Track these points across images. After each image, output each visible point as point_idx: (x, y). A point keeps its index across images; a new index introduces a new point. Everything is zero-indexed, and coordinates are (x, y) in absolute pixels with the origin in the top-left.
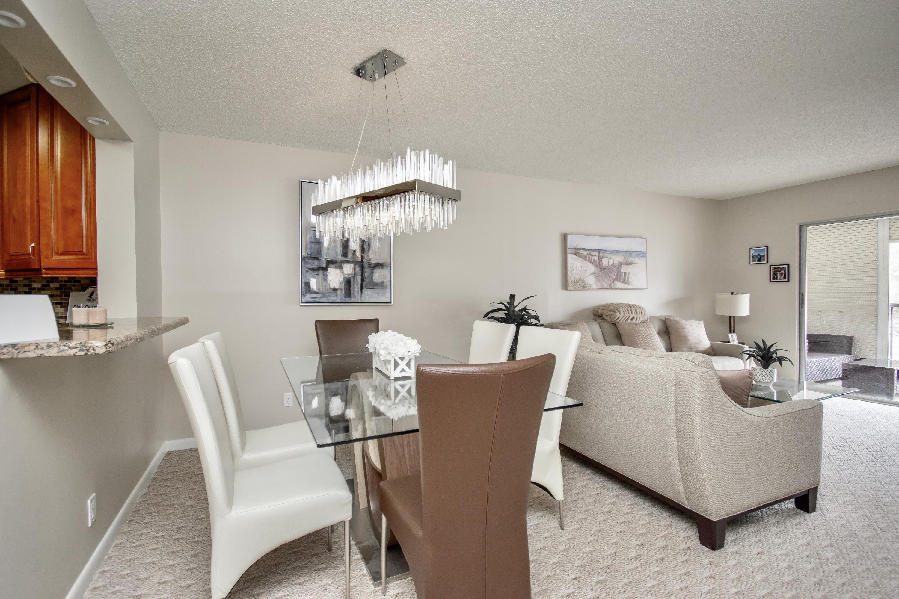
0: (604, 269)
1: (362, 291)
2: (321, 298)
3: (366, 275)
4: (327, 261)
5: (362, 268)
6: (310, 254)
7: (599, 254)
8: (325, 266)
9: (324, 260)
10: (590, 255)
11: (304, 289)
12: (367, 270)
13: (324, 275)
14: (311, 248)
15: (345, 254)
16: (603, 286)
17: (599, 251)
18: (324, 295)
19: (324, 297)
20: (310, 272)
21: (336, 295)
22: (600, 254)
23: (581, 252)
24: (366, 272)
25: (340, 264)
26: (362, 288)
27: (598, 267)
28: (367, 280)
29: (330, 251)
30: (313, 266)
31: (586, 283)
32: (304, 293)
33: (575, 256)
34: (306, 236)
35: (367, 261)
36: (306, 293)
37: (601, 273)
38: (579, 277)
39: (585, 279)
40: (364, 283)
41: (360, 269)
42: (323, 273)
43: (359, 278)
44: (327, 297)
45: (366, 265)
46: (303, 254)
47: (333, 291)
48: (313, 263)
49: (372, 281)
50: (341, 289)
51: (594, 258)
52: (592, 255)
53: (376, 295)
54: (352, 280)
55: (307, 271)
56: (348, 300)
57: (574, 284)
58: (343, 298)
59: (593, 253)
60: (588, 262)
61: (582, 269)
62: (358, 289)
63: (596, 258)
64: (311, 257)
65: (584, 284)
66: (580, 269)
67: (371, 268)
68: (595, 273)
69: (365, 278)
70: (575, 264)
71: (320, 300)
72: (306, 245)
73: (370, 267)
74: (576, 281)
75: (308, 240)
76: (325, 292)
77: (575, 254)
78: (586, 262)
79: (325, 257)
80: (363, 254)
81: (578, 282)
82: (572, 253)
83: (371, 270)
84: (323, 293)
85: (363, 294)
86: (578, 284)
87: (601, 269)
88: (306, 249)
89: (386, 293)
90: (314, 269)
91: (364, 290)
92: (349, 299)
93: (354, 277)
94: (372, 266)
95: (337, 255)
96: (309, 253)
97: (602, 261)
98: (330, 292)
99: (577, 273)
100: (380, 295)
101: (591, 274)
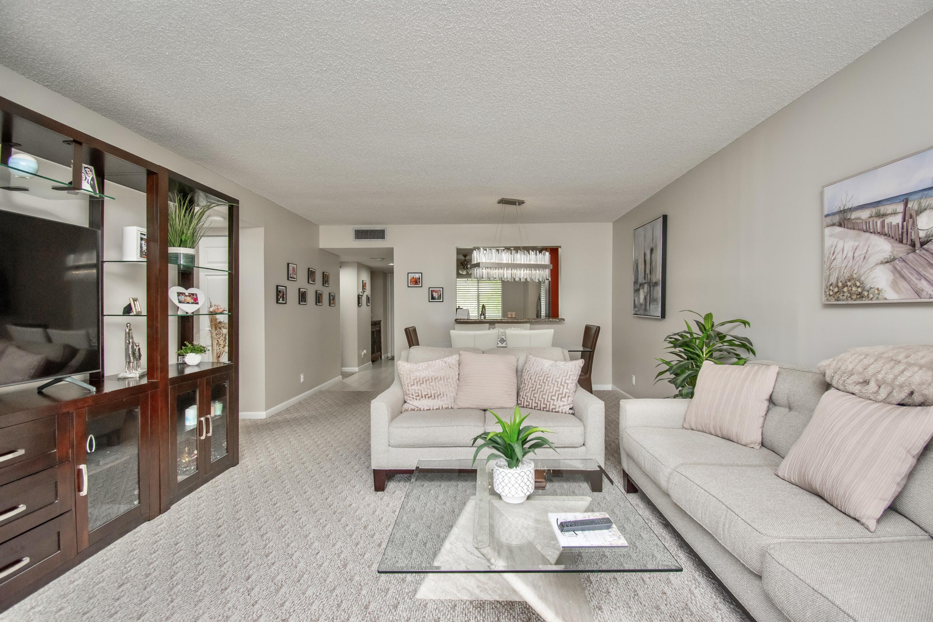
0: (922, 244)
5: (650, 287)
7: (906, 205)
9: (639, 283)
10: (880, 215)
16: (918, 293)
17: (905, 199)
21: (642, 309)
22: (910, 205)
23: (854, 215)
25: (643, 285)
27: (901, 242)
29: (641, 276)
30: (636, 288)
31: (868, 287)
33: (838, 229)
34: (635, 267)
35: (652, 282)
36: (634, 307)
37: (911, 256)
38: (847, 275)
39: (862, 278)
42: (638, 293)
43: (649, 295)
44: (639, 310)
50: (643, 305)
51: (888, 220)
52: (884, 215)
54: (647, 297)
57: (836, 290)
58: (644, 311)
59: (889, 209)
60: (873, 236)
61: (856, 255)
62: (648, 304)
63: (897, 220)
65: (860, 290)
66: (850, 255)
68: (894, 259)
70: (840, 244)
71: (638, 313)
74: (840, 284)
75: (635, 270)
76: (639, 307)
77: (840, 225)
78: (867, 235)
81: (845, 285)
82: (833, 225)
83: (653, 288)
85: (650, 308)
86: (845, 289)
87: (913, 245)
89: (658, 308)
90: (636, 291)
95: (642, 279)
96: (635, 279)
97: (914, 224)
99: (844, 265)
100: (656, 310)
101: (882, 263)
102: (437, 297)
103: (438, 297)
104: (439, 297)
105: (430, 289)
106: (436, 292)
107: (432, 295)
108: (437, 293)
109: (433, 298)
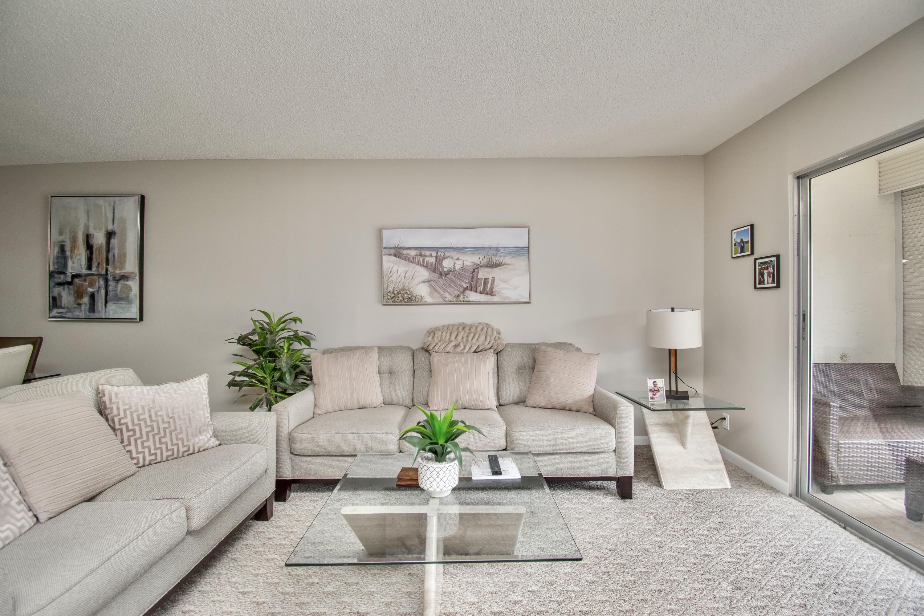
0: (446, 275)
1: (106, 306)
2: (66, 312)
3: (110, 288)
4: (73, 275)
5: (107, 281)
6: (57, 269)
7: (437, 253)
8: (70, 280)
9: (69, 274)
10: (421, 255)
11: (51, 304)
12: (112, 283)
13: (69, 289)
14: (58, 262)
15: (89, 267)
16: (444, 298)
17: (437, 250)
18: (69, 311)
19: (69, 312)
20: (57, 286)
21: (81, 311)
22: (439, 254)
23: (405, 252)
24: (110, 285)
25: (84, 278)
26: (106, 302)
27: (434, 272)
28: (111, 294)
29: (75, 265)
30: (60, 281)
31: (415, 295)
32: (51, 307)
33: (394, 258)
34: (54, 250)
35: (111, 274)
36: (53, 308)
37: (440, 280)
38: (401, 287)
39: (411, 290)
40: (108, 297)
41: (104, 282)
42: (68, 287)
43: (103, 292)
44: (71, 312)
45: (110, 278)
46: (51, 269)
47: (77, 306)
48: (60, 278)
49: (116, 295)
50: (86, 304)
51: (427, 259)
52: (425, 256)
53: (121, 310)
54: (96, 294)
55: (54, 286)
56: (92, 315)
57: (393, 295)
58: (88, 313)
59: (428, 253)
60: (417, 266)
61: (407, 275)
62: (102, 303)
63: (432, 260)
64: (58, 272)
65: (409, 296)
66: (403, 275)
67: (116, 280)
68: (431, 281)
69: (110, 292)
70: (395, 268)
71: (65, 316)
72: (54, 260)
73: (114, 280)
74: (396, 292)
75: (55, 255)
76: (70, 307)
77: (395, 256)
78: (414, 265)
79: (70, 271)
80: (107, 266)
81: (398, 293)
82: (390, 255)
83: (116, 283)
84: (68, 308)
85: (107, 309)
86: (400, 295)
87: (441, 275)
88: (54, 264)
89: (132, 307)
90: (60, 284)
91: (108, 304)
92: (93, 314)
93: (98, 291)
94: (117, 278)
95: (82, 269)
96: (56, 267)
97: (442, 263)
98: (76, 307)
99: (398, 280)
100: (125, 310)
101: (423, 282)
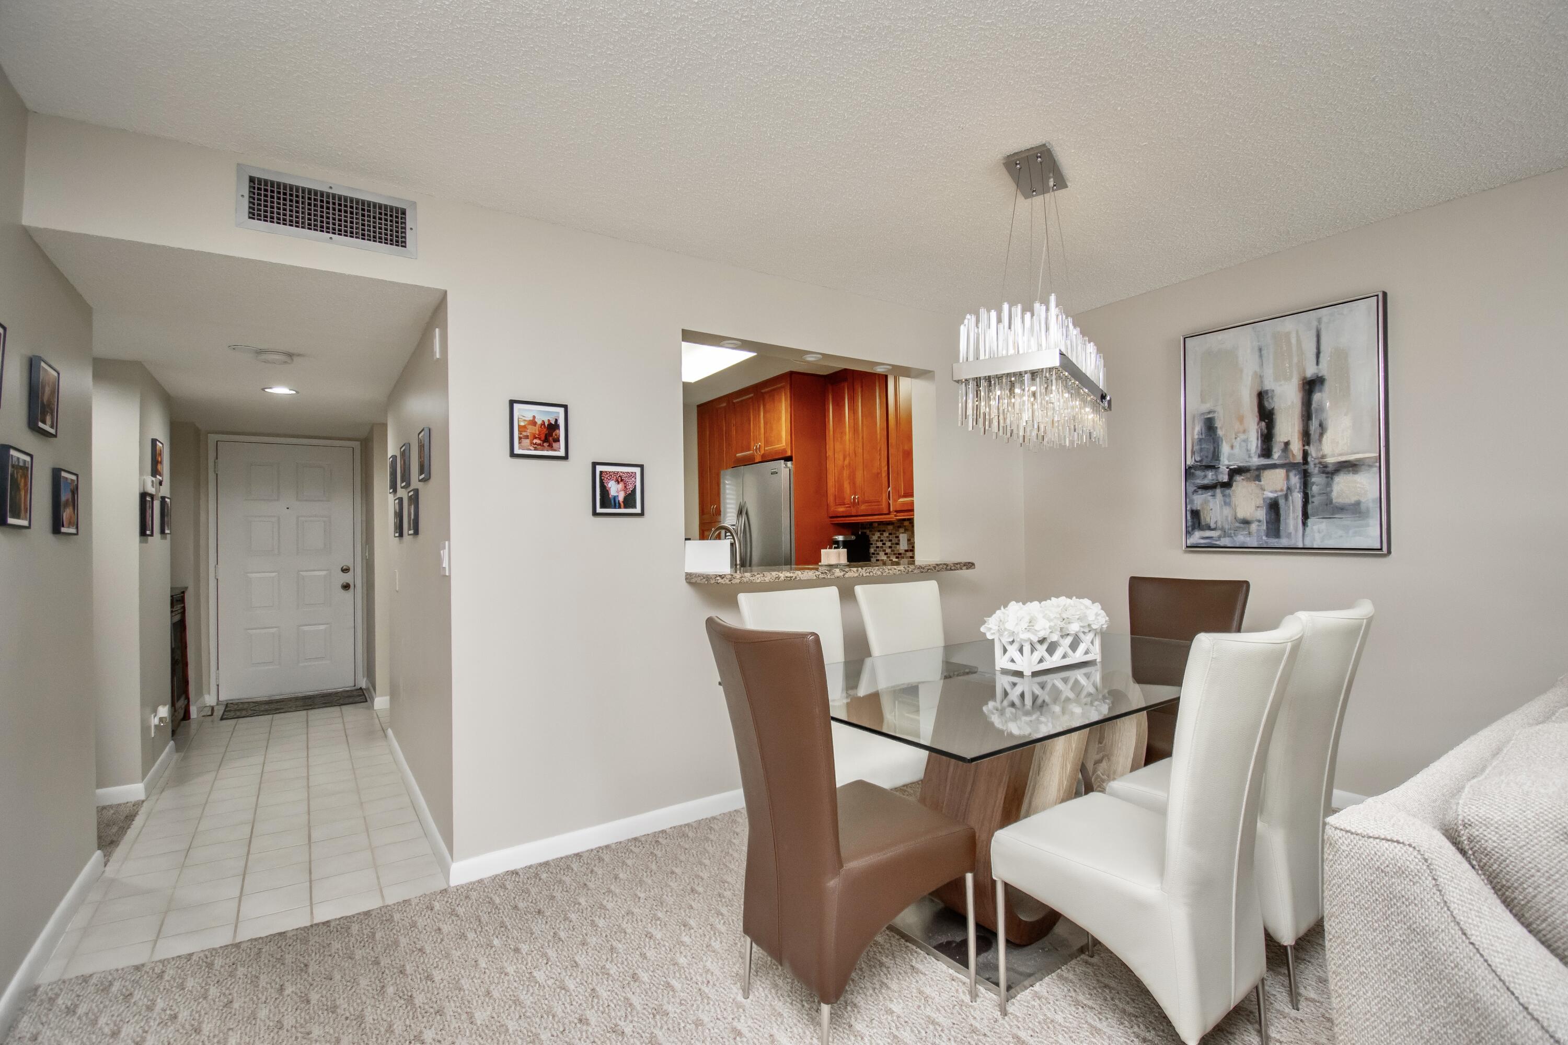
1: (1304, 524)
2: (1219, 537)
3: (1315, 489)
4: (1231, 469)
5: (1305, 476)
6: (1200, 461)
8: (1225, 479)
9: (1225, 468)
11: (1189, 524)
12: (1317, 480)
13: (1224, 496)
14: (1201, 450)
15: (1266, 452)
18: (1225, 534)
19: (1225, 537)
20: (1200, 492)
21: (1250, 533)
24: (1313, 484)
25: (1257, 473)
26: (1305, 516)
28: (1316, 501)
29: (1236, 450)
30: (1206, 482)
32: (1190, 529)
34: (1193, 429)
35: (1317, 461)
36: (1193, 529)
40: (1310, 507)
41: (1300, 479)
42: (1222, 493)
43: (1298, 497)
44: (1230, 536)
45: (1313, 468)
46: (1188, 463)
47: (1242, 525)
48: (1205, 476)
49: (1329, 502)
50: (1259, 521)
53: (1340, 532)
54: (1282, 502)
55: (1195, 491)
56: (1273, 542)
58: (1264, 538)
62: (1296, 519)
64: (1201, 466)
67: (1327, 473)
69: (1313, 496)
71: (1218, 543)
72: (1193, 447)
73: (1323, 472)
75: (1196, 437)
76: (1227, 527)
79: (1226, 462)
80: (1306, 447)
83: (1327, 477)
84: (1223, 529)
85: (1308, 530)
88: (1193, 453)
89: (1368, 525)
90: (1206, 488)
91: (1310, 522)
92: (1277, 540)
93: (1286, 497)
94: (1330, 469)
95: (1250, 457)
96: (1198, 459)
98: (1237, 527)
100: (1351, 532)
102: (621, 498)
103: (626, 499)
104: (629, 501)
105: (599, 468)
106: (619, 479)
107: (605, 491)
108: (621, 486)
109: (607, 501)
